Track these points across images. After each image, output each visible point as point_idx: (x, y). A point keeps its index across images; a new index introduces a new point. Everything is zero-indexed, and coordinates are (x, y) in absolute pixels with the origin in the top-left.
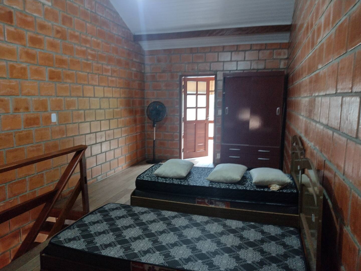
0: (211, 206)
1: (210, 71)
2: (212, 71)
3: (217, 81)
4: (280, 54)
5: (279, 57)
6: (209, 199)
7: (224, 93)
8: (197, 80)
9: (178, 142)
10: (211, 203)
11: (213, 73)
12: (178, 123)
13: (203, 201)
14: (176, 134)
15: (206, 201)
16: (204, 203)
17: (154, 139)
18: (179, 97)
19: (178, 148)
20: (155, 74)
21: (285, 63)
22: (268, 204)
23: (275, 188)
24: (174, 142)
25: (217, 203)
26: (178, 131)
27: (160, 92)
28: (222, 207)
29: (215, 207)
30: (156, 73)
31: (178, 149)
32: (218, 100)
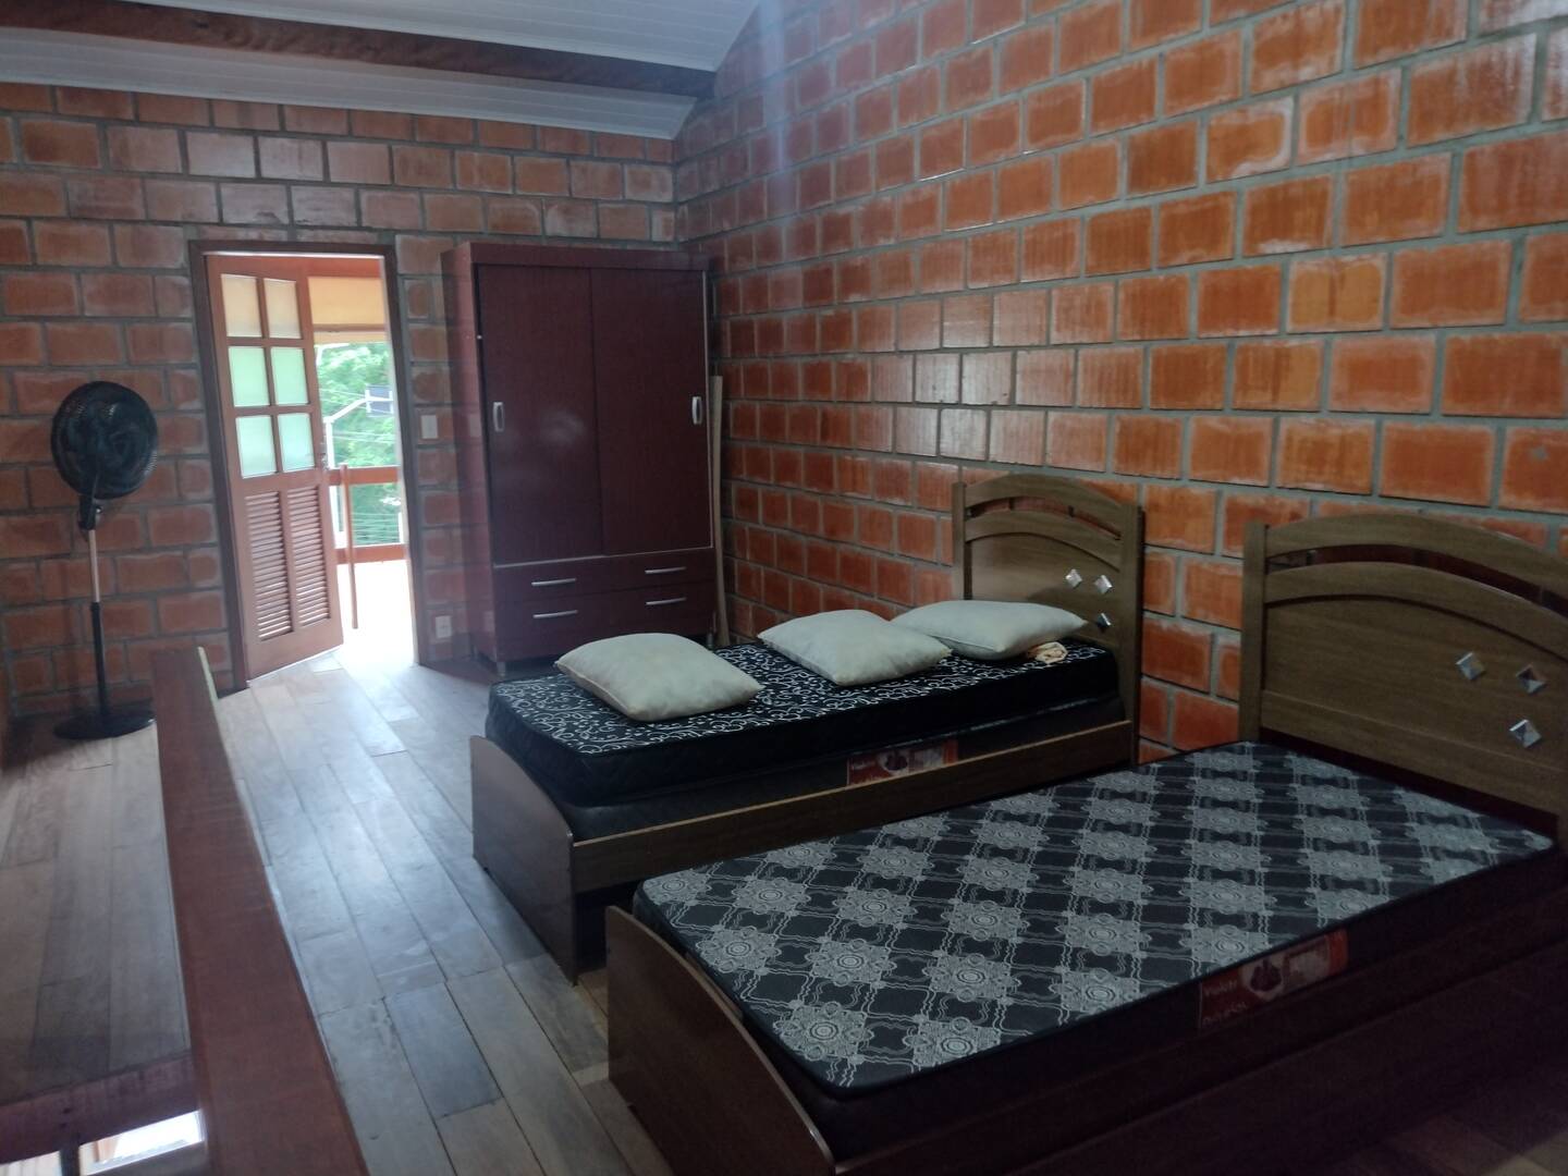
0: (898, 775)
1: (359, 228)
2: (369, 229)
3: (399, 280)
4: (645, 184)
5: (644, 196)
6: (890, 750)
7: (479, 337)
8: (260, 273)
9: (220, 594)
10: (900, 764)
11: (372, 238)
12: (209, 492)
13: (873, 763)
14: (198, 553)
15: (883, 760)
16: (879, 772)
17: (93, 596)
18: (195, 359)
19: (224, 624)
20: (22, 225)
21: (666, 221)
22: (1059, 708)
23: (1052, 654)
24: (196, 596)
25: (918, 756)
26: (214, 538)
27: (70, 328)
28: (933, 768)
29: (912, 774)
30: (28, 220)
31: (224, 630)
32: (415, 372)
